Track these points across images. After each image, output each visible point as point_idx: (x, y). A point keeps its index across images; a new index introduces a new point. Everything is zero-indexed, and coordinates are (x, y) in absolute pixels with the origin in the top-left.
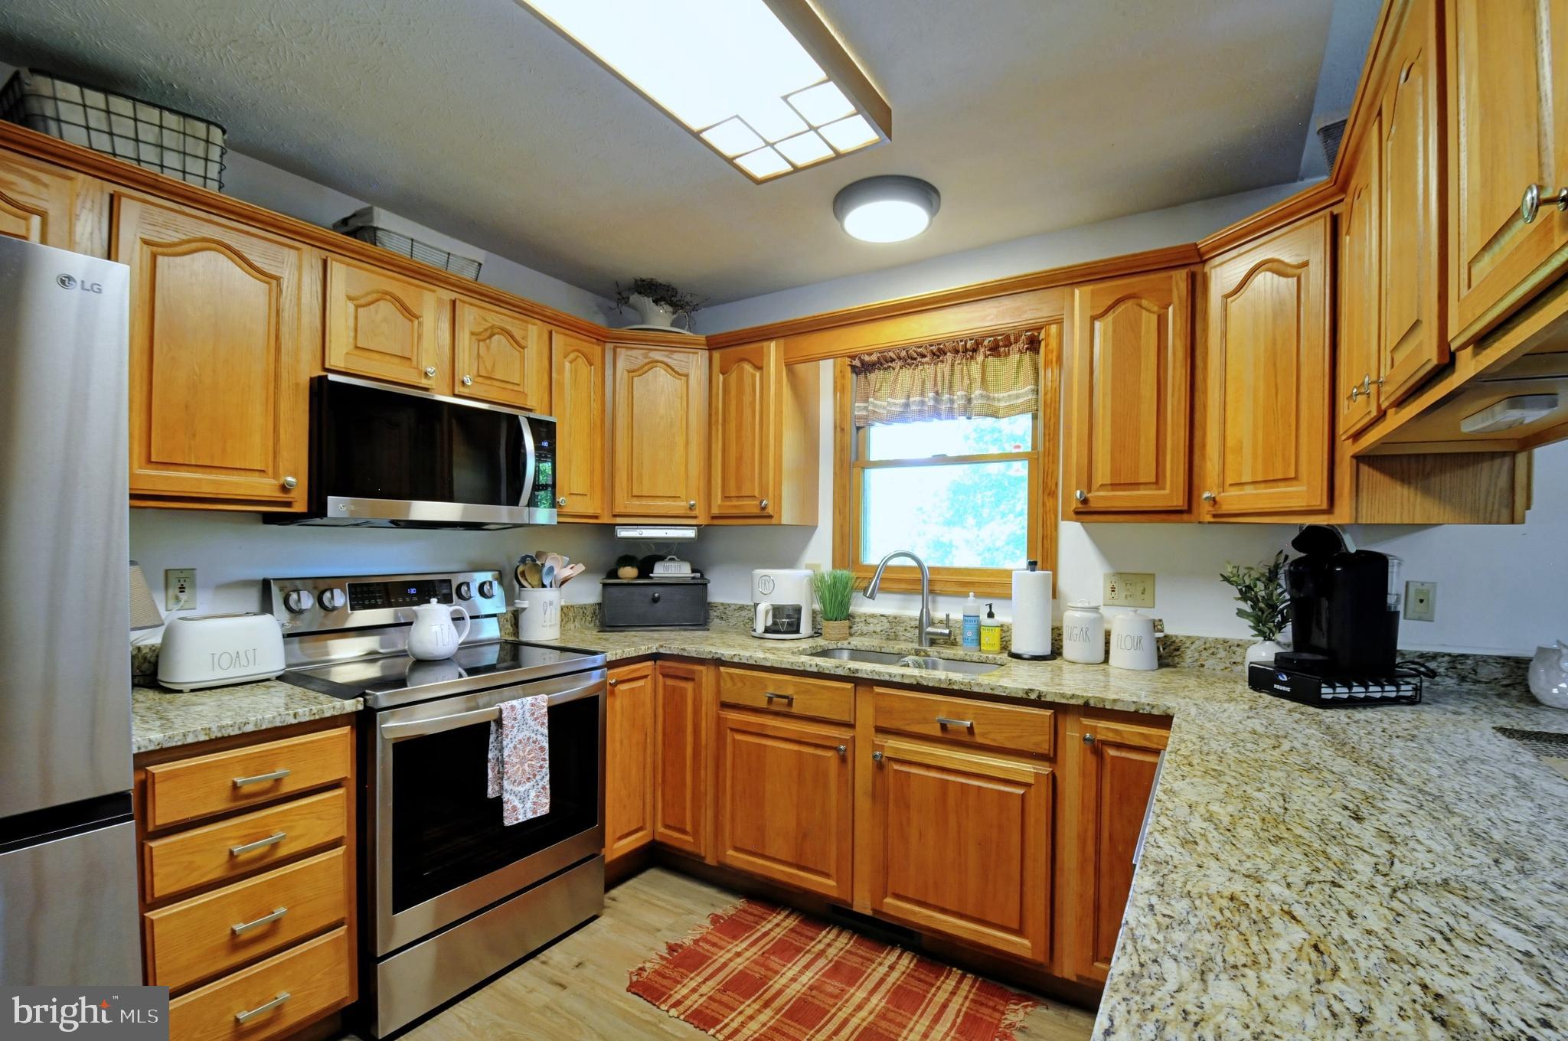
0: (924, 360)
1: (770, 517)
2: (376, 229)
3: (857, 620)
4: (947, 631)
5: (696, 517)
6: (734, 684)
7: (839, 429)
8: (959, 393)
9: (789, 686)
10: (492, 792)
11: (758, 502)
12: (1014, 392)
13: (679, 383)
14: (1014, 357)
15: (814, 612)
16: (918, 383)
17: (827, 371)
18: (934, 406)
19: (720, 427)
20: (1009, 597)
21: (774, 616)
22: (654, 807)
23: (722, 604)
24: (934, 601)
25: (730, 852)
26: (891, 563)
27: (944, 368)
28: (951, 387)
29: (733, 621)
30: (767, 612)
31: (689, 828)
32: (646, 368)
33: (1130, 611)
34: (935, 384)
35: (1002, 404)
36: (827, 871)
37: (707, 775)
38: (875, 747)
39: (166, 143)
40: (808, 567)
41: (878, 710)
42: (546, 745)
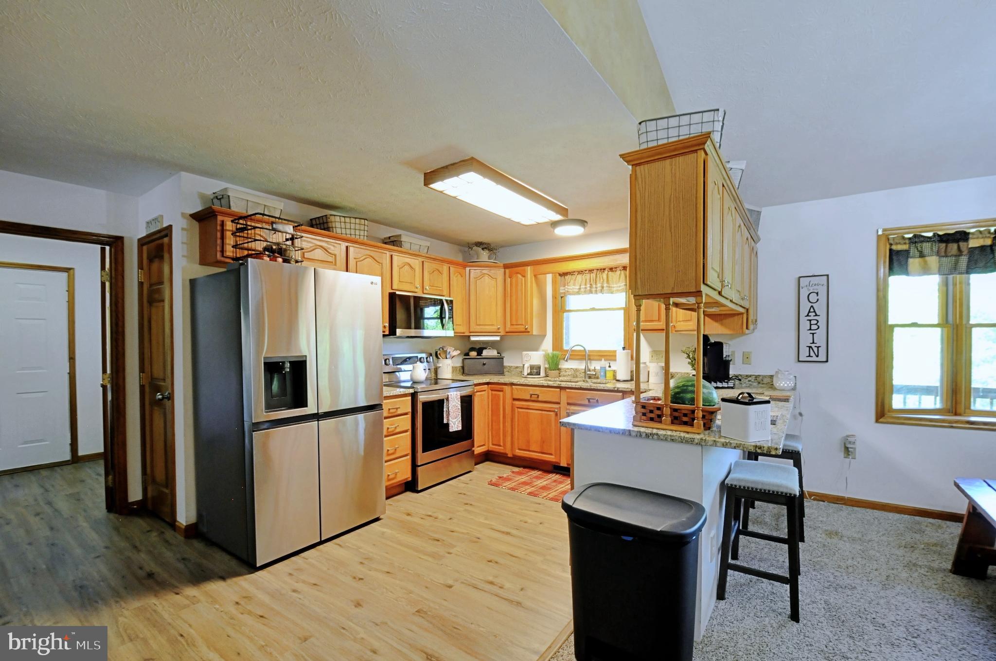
0: (586, 272)
1: (529, 332)
2: (401, 241)
3: (562, 370)
4: (594, 373)
5: (500, 332)
6: (518, 391)
7: (554, 297)
8: (599, 285)
9: (537, 391)
10: (445, 421)
11: (524, 327)
12: (619, 285)
13: (493, 282)
14: (618, 272)
15: (546, 368)
16: (584, 281)
17: (549, 278)
18: (590, 290)
19: (509, 298)
20: (615, 360)
21: (531, 369)
22: (488, 438)
23: (509, 366)
24: (590, 363)
25: (517, 451)
26: (573, 349)
27: (593, 275)
28: (596, 283)
29: (513, 373)
30: (528, 368)
31: (502, 444)
32: (481, 277)
33: (656, 364)
34: (590, 281)
35: (615, 289)
36: (550, 453)
37: (508, 424)
38: (567, 409)
39: (357, 228)
40: (543, 351)
41: (568, 398)
42: (460, 408)
